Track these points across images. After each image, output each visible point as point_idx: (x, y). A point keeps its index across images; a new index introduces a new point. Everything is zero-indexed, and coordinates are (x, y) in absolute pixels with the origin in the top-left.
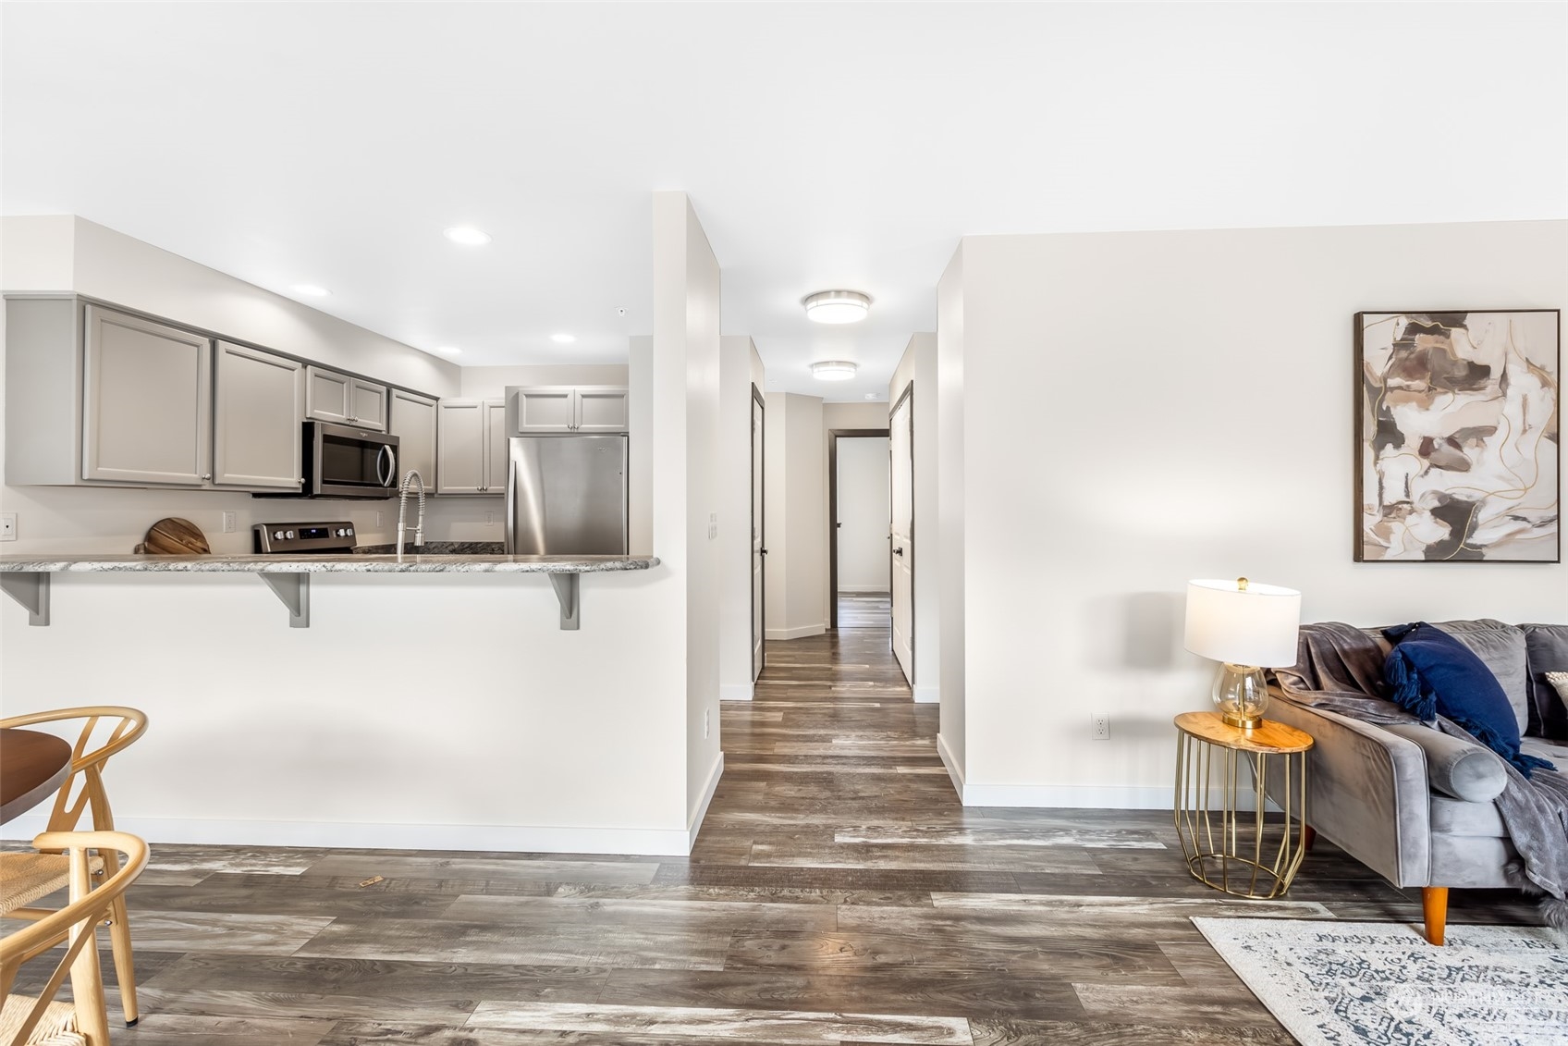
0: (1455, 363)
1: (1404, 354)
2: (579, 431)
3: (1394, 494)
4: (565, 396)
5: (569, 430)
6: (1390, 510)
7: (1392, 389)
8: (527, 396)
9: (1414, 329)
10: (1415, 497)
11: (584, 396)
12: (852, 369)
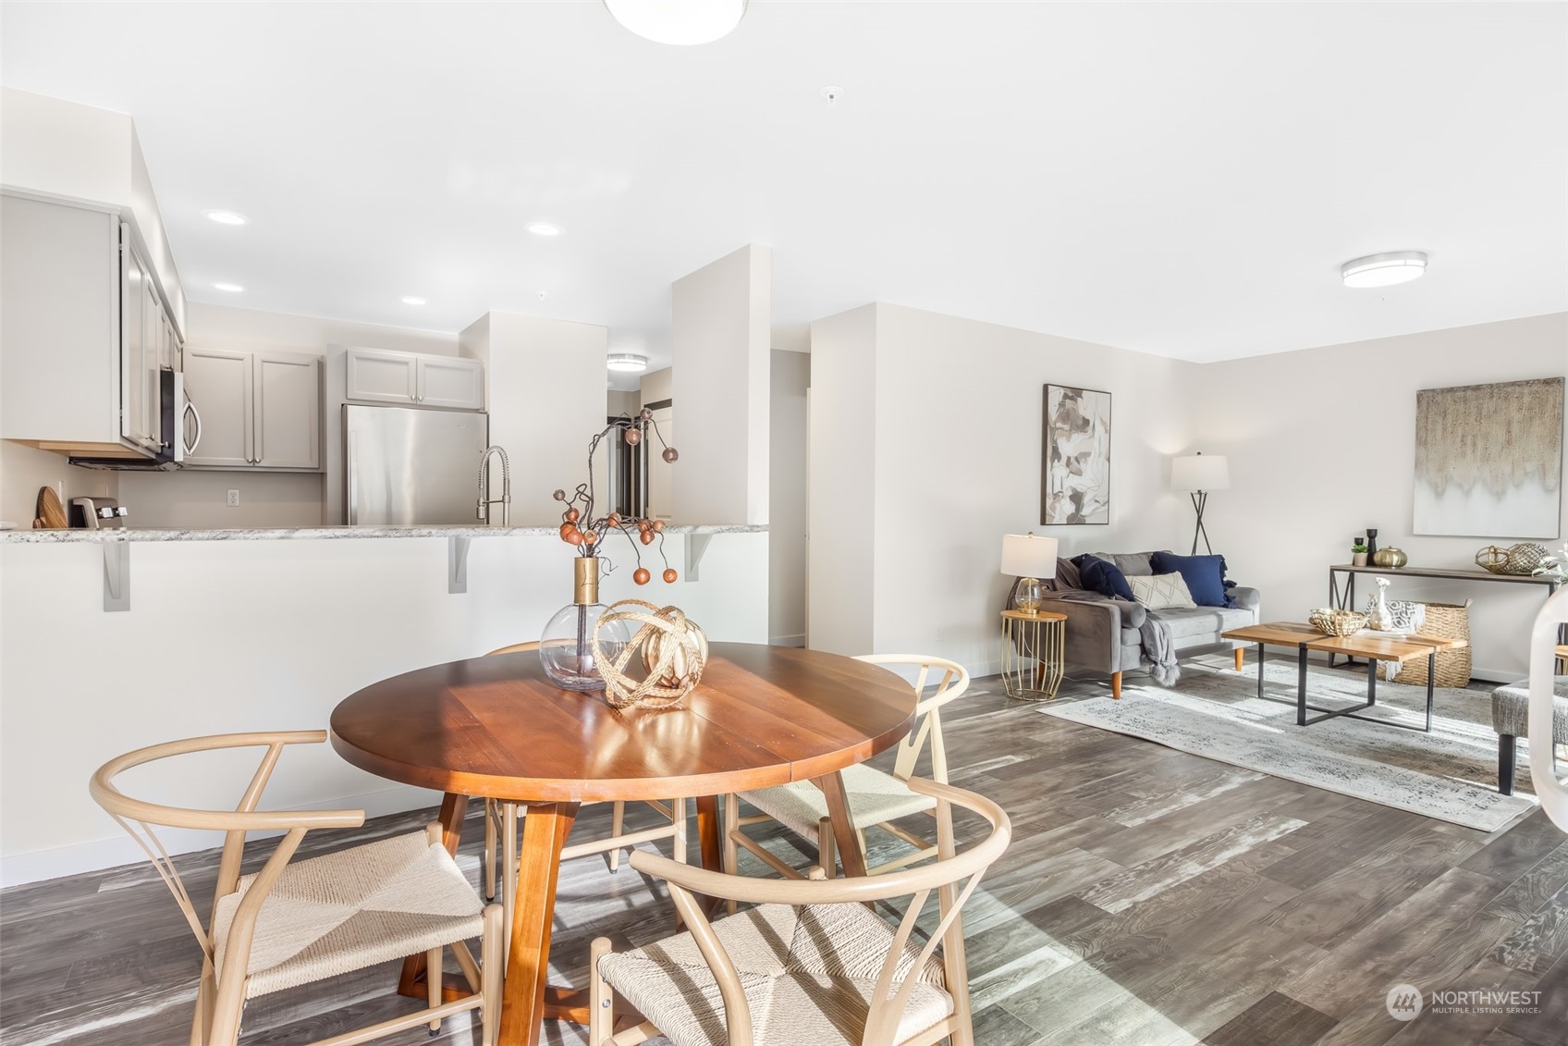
0: (1078, 417)
1: (1062, 410)
2: (423, 403)
3: (1057, 489)
4: (407, 363)
5: (411, 402)
6: (1056, 495)
7: (1057, 429)
8: (358, 358)
9: (1066, 396)
10: (1064, 490)
11: (427, 366)
12: (644, 363)
